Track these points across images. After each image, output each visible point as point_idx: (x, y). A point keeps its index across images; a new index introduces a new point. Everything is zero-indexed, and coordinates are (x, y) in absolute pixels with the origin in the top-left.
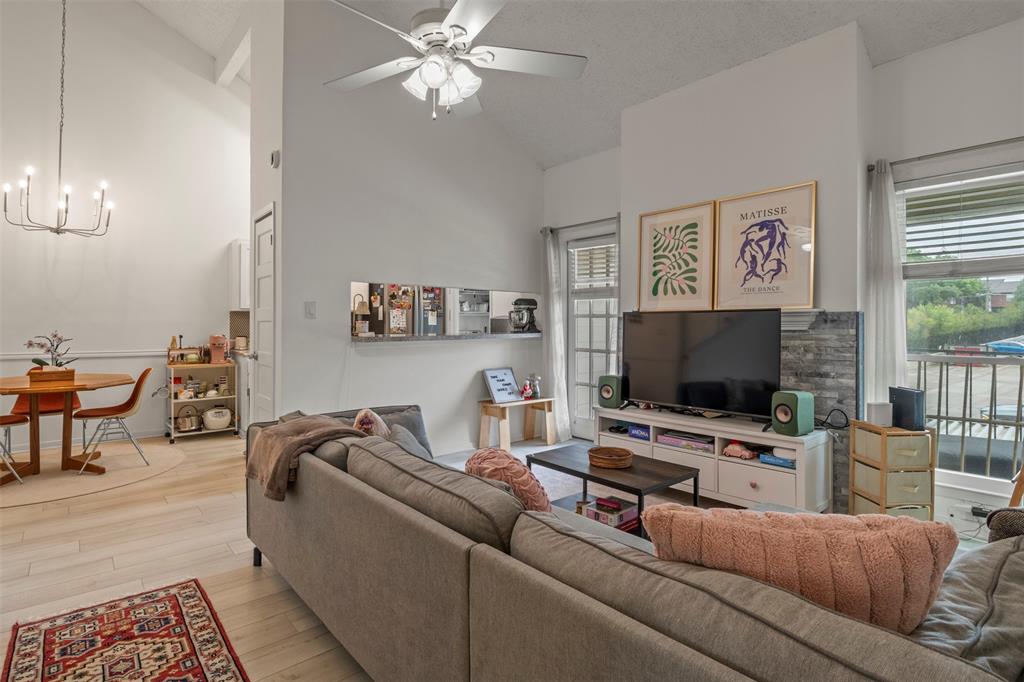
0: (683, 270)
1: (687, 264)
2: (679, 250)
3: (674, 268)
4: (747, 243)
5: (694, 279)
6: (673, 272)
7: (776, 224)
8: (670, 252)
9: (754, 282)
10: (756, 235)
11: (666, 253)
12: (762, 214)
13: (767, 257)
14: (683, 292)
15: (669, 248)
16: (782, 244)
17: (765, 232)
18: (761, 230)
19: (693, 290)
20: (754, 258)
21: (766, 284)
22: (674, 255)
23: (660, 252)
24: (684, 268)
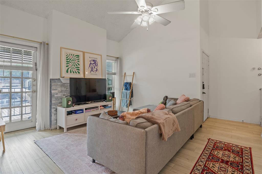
0: (75, 67)
1: (77, 66)
2: (74, 61)
3: (73, 66)
4: (91, 64)
5: (79, 70)
6: (73, 67)
7: (96, 61)
8: (72, 61)
9: (92, 72)
10: (92, 62)
11: (70, 61)
12: (93, 58)
13: (94, 67)
14: (76, 73)
15: (70, 59)
16: (97, 65)
17: (94, 62)
18: (93, 61)
19: (79, 73)
20: (92, 67)
21: (95, 73)
22: (73, 62)
23: (68, 60)
24: (76, 66)
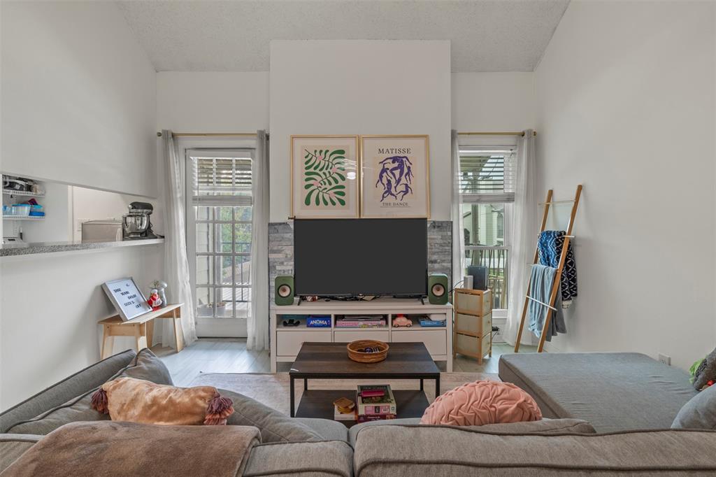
0: (333, 186)
1: (336, 181)
2: (329, 170)
3: (325, 184)
4: (384, 170)
5: (343, 194)
6: (323, 187)
7: (404, 159)
8: (321, 170)
9: (389, 199)
10: (390, 166)
11: (317, 171)
12: (394, 151)
13: (398, 182)
14: (334, 204)
15: (315, 166)
16: (408, 174)
17: (396, 164)
18: (393, 162)
19: (343, 203)
20: (389, 182)
21: (398, 201)
22: (324, 173)
23: (312, 170)
24: (334, 184)
